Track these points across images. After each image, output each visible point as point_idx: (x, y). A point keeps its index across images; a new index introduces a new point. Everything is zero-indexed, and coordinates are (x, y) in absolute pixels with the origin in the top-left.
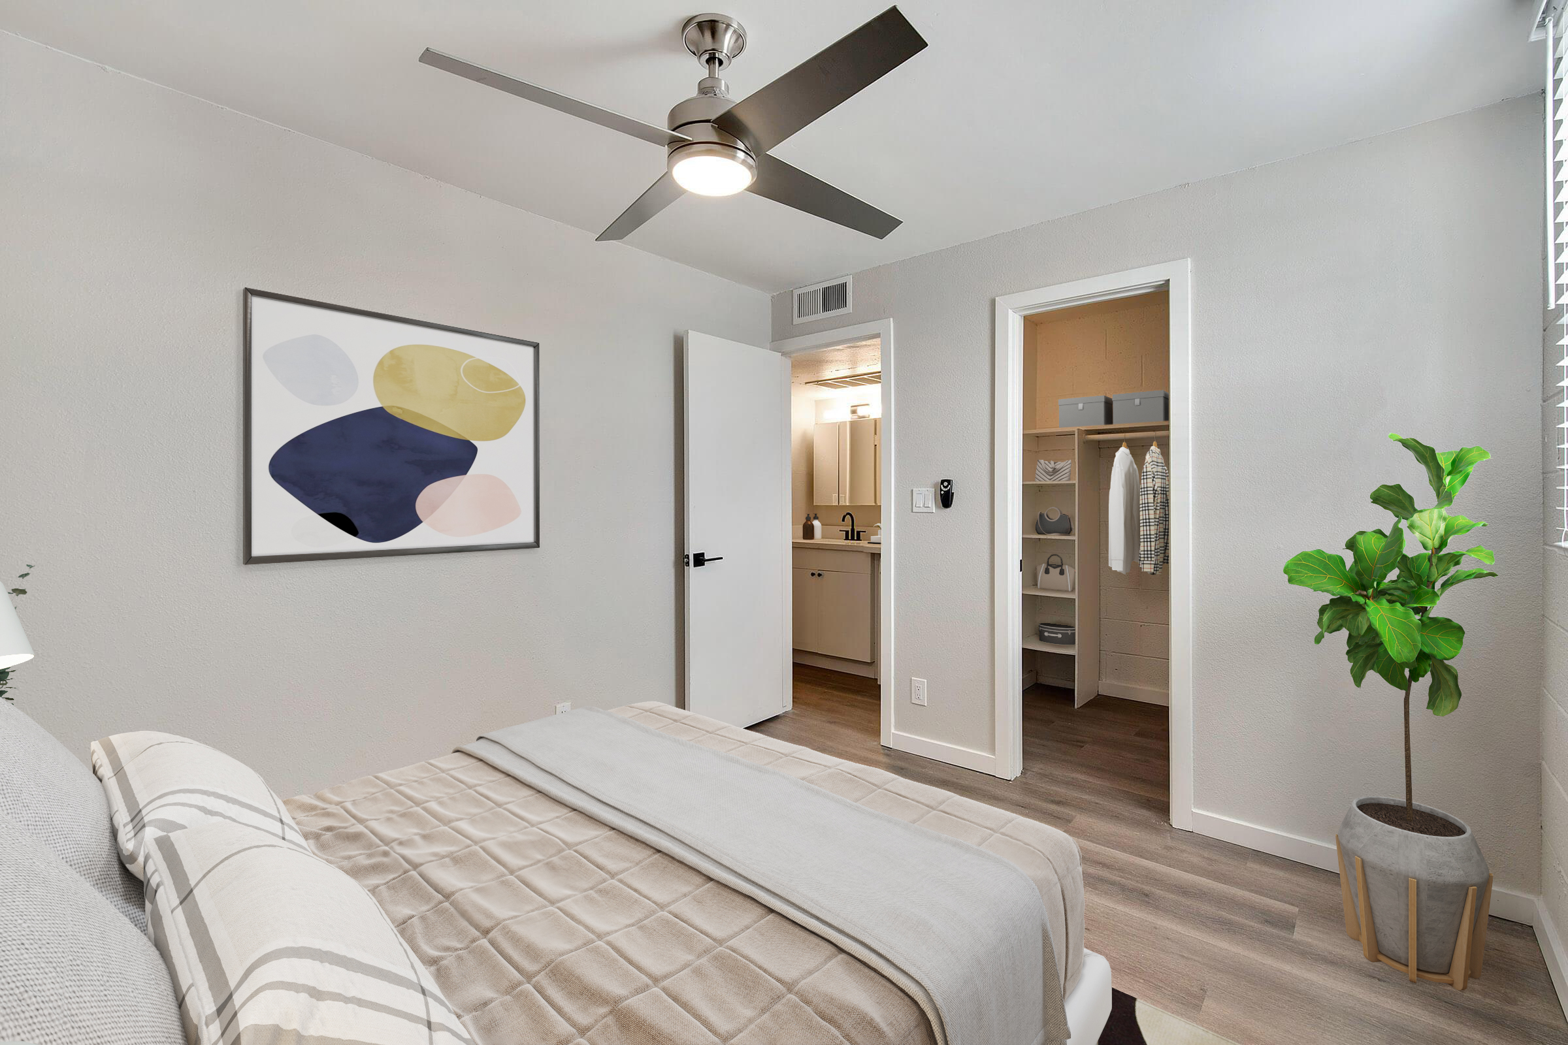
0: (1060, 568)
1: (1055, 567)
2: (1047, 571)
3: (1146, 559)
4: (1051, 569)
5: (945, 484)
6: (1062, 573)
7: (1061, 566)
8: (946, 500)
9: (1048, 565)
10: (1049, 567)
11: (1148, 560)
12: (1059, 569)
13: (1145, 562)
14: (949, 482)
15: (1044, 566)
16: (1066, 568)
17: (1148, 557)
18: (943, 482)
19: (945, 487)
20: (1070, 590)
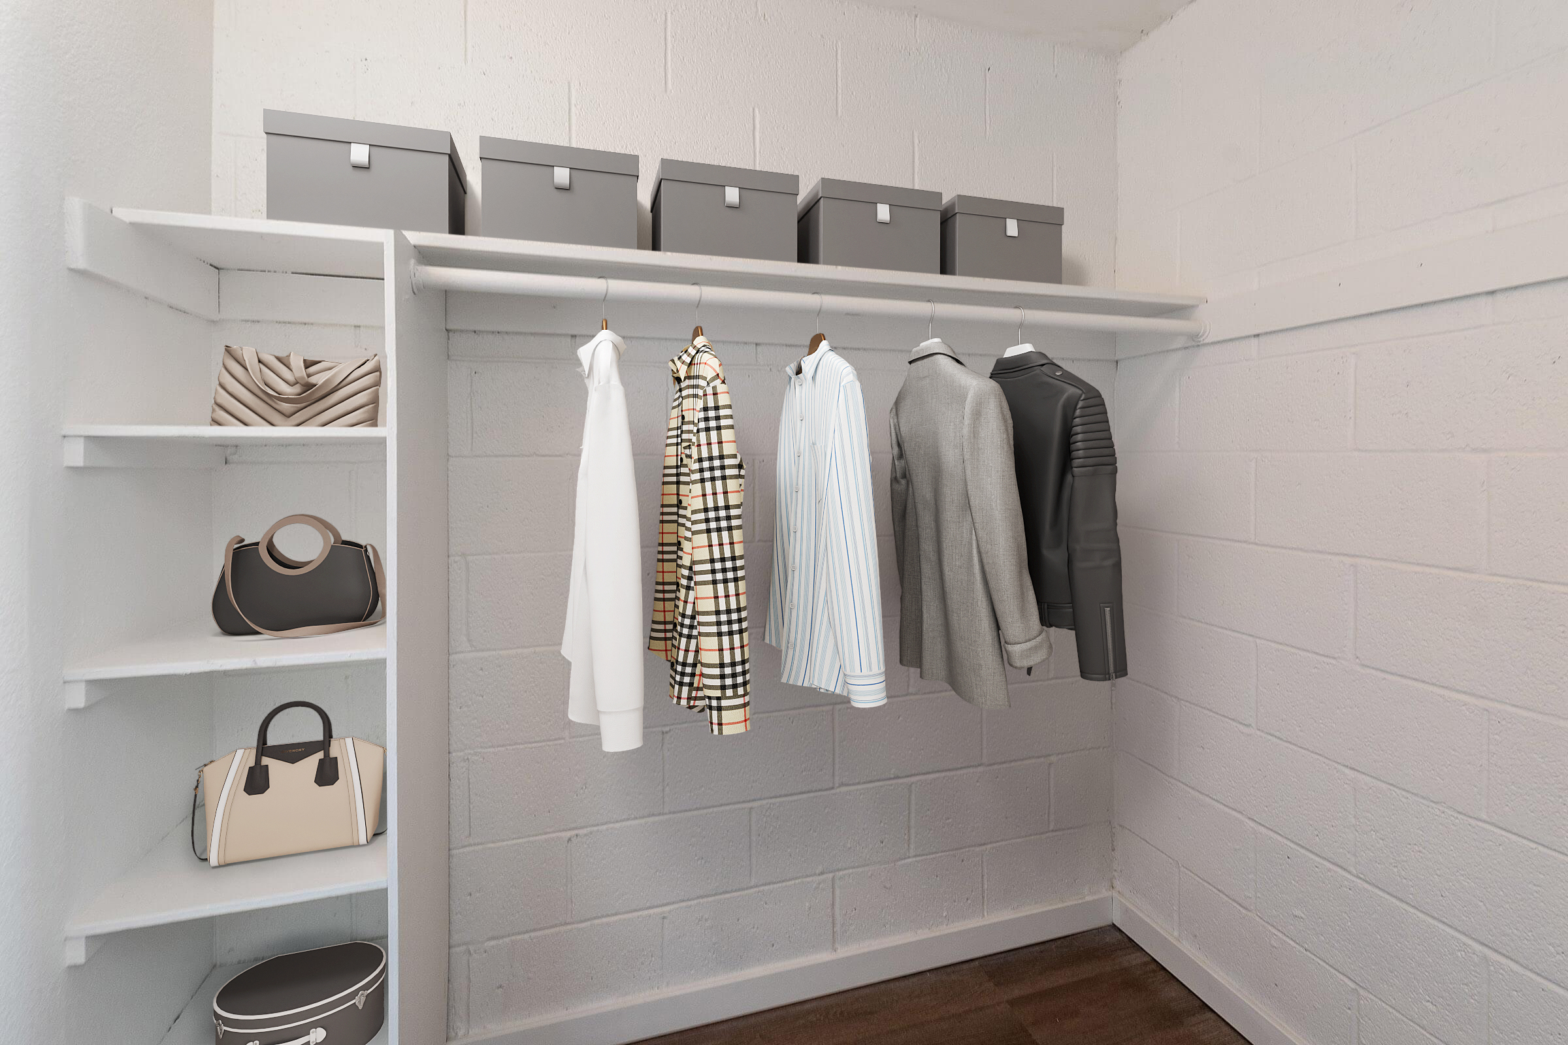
0: (320, 755)
1: (292, 753)
2: (257, 782)
3: (729, 692)
4: (275, 767)
6: (327, 774)
7: (324, 744)
9: (263, 749)
10: (266, 761)
11: (736, 696)
12: (311, 764)
13: (724, 703)
15: (242, 760)
16: (343, 749)
17: (735, 686)
20: (363, 840)
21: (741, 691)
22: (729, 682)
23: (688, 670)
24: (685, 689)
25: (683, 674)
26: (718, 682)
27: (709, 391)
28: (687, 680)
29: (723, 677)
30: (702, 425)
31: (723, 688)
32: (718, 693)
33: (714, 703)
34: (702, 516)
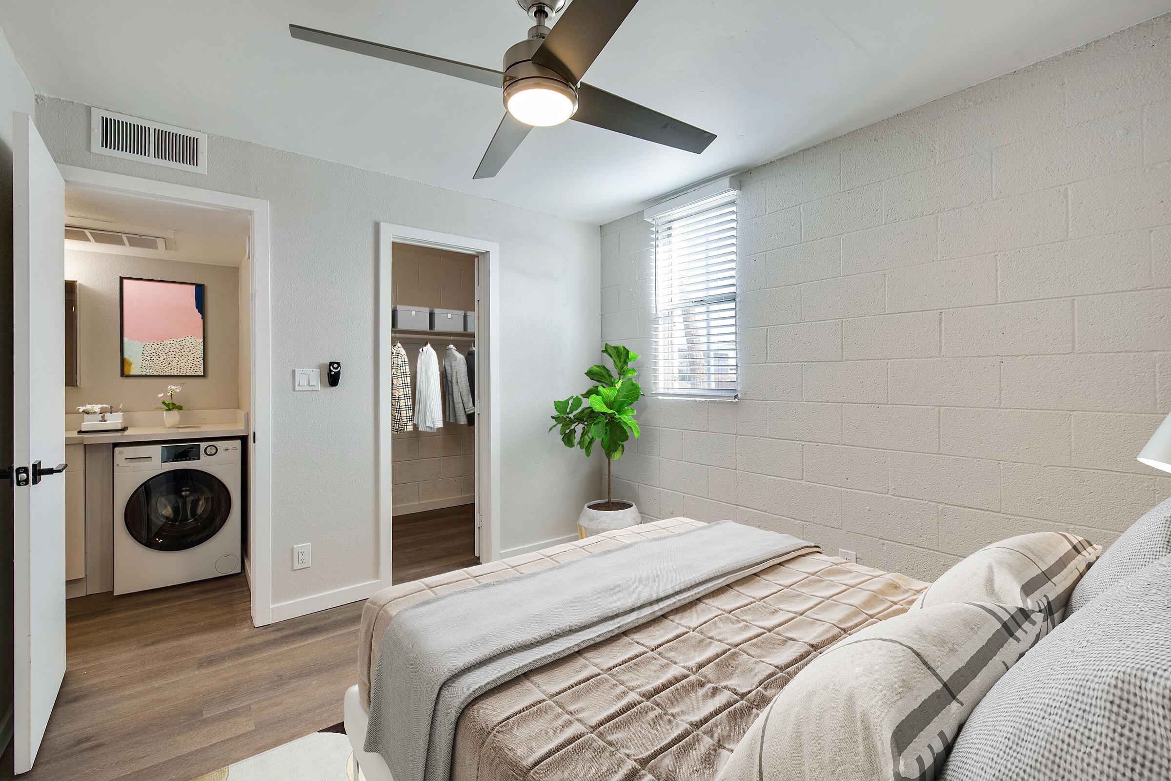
3: (409, 422)
5: (336, 366)
8: (333, 380)
13: (407, 424)
14: (339, 364)
17: (410, 421)
18: (331, 364)
19: (336, 368)
21: (411, 422)
22: (408, 420)
23: (398, 420)
24: (397, 425)
25: (397, 422)
26: (406, 420)
27: (403, 358)
28: (398, 423)
29: (407, 419)
30: (401, 365)
31: (407, 421)
32: (406, 422)
33: (405, 424)
34: (402, 385)
